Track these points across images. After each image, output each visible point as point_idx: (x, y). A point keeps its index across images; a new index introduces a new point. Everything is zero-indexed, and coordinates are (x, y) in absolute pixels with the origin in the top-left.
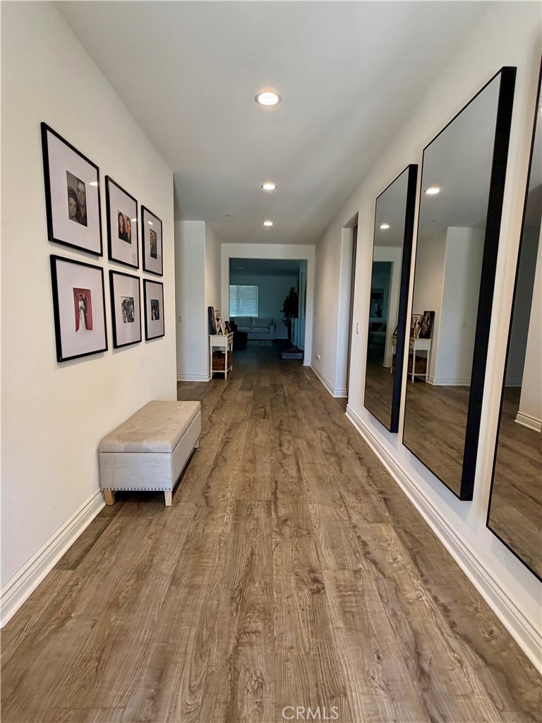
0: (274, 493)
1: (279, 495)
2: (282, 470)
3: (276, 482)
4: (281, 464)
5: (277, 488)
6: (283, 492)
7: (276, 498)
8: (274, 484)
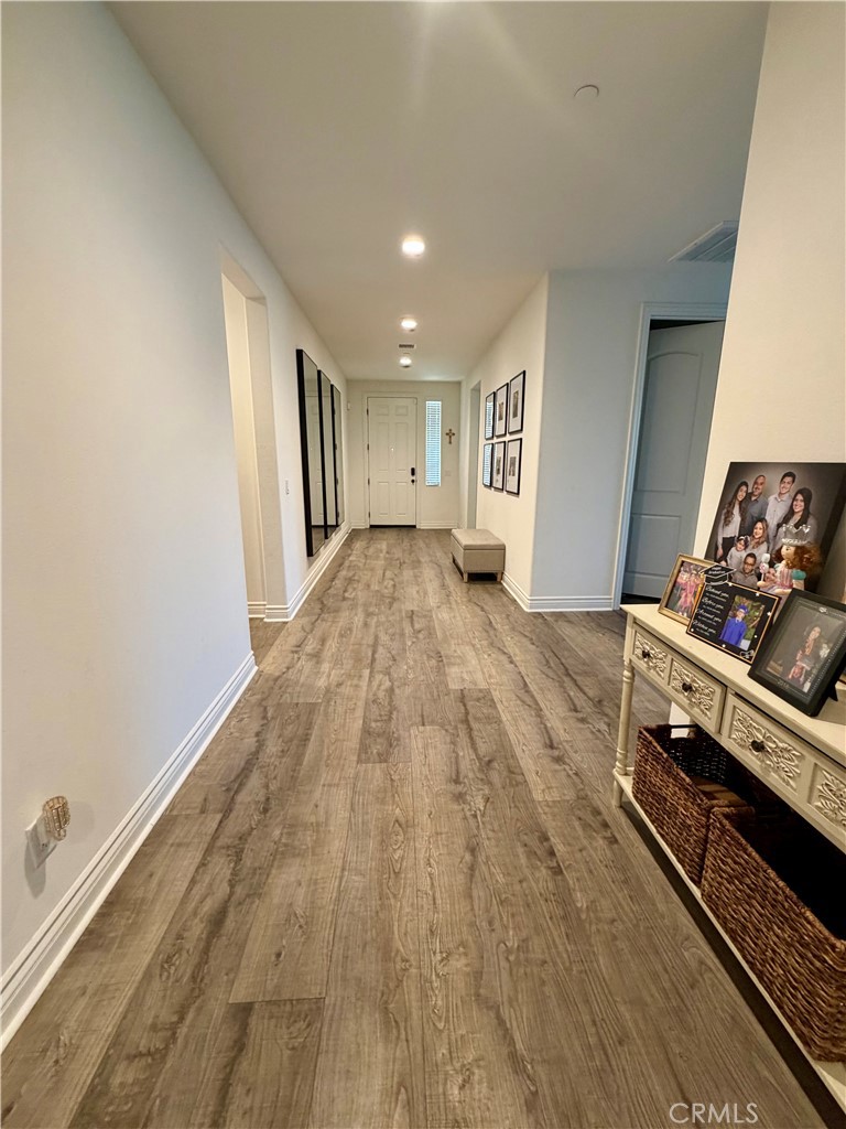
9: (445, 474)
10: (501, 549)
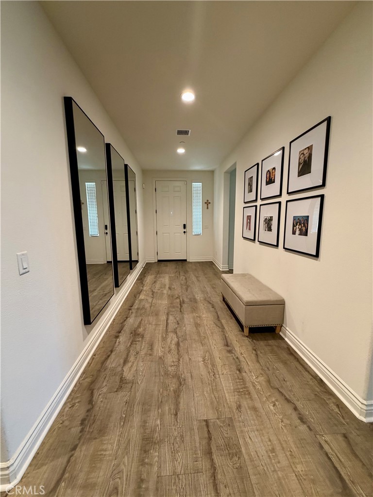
0: (181, 306)
1: (179, 306)
2: (177, 319)
3: (181, 311)
4: (178, 324)
5: (180, 309)
6: (178, 307)
7: (180, 305)
8: (182, 310)
9: (204, 227)
10: (280, 305)
